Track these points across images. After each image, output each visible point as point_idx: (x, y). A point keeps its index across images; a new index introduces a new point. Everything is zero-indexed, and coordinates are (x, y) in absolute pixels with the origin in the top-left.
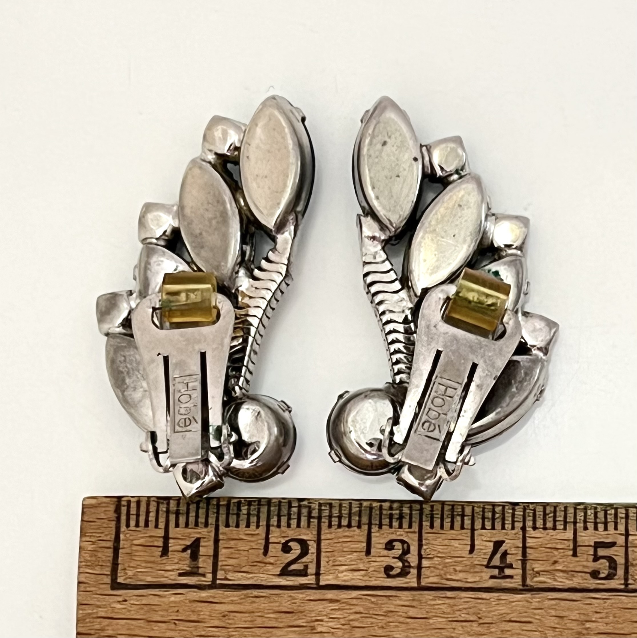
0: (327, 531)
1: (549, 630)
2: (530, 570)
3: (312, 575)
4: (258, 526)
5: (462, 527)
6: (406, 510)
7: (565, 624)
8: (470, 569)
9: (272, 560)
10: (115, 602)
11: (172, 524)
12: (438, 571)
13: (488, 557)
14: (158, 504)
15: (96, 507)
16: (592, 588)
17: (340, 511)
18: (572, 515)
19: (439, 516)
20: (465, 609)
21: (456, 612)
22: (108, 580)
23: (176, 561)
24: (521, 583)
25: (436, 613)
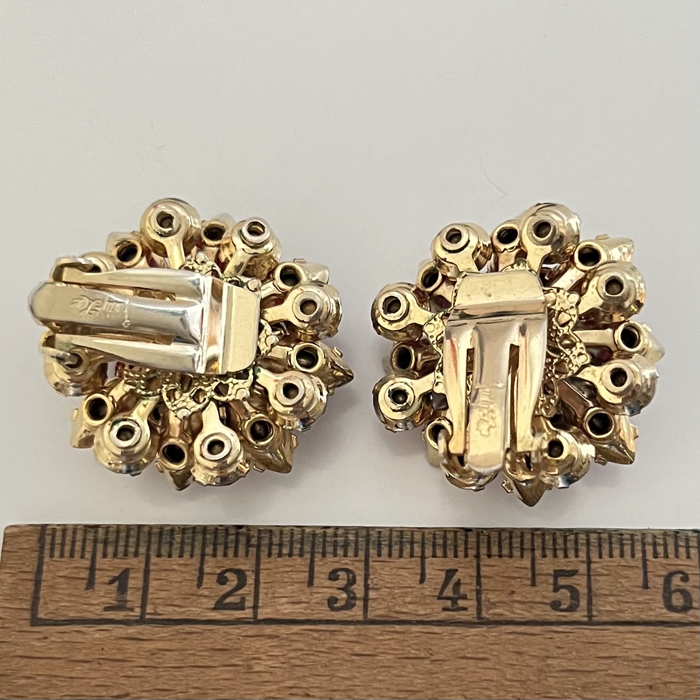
0: (267, 561)
1: (506, 667)
2: (485, 601)
3: (249, 608)
4: (192, 556)
5: (412, 556)
6: (351, 537)
7: (525, 660)
8: (420, 601)
9: (206, 593)
10: (34, 639)
11: (99, 554)
12: (386, 603)
13: (440, 587)
14: (85, 532)
15: (19, 536)
16: (553, 620)
17: (281, 538)
18: (529, 542)
19: (387, 543)
20: (415, 644)
21: (405, 648)
22: (27, 615)
23: (102, 594)
24: (475, 616)
25: (384, 649)
